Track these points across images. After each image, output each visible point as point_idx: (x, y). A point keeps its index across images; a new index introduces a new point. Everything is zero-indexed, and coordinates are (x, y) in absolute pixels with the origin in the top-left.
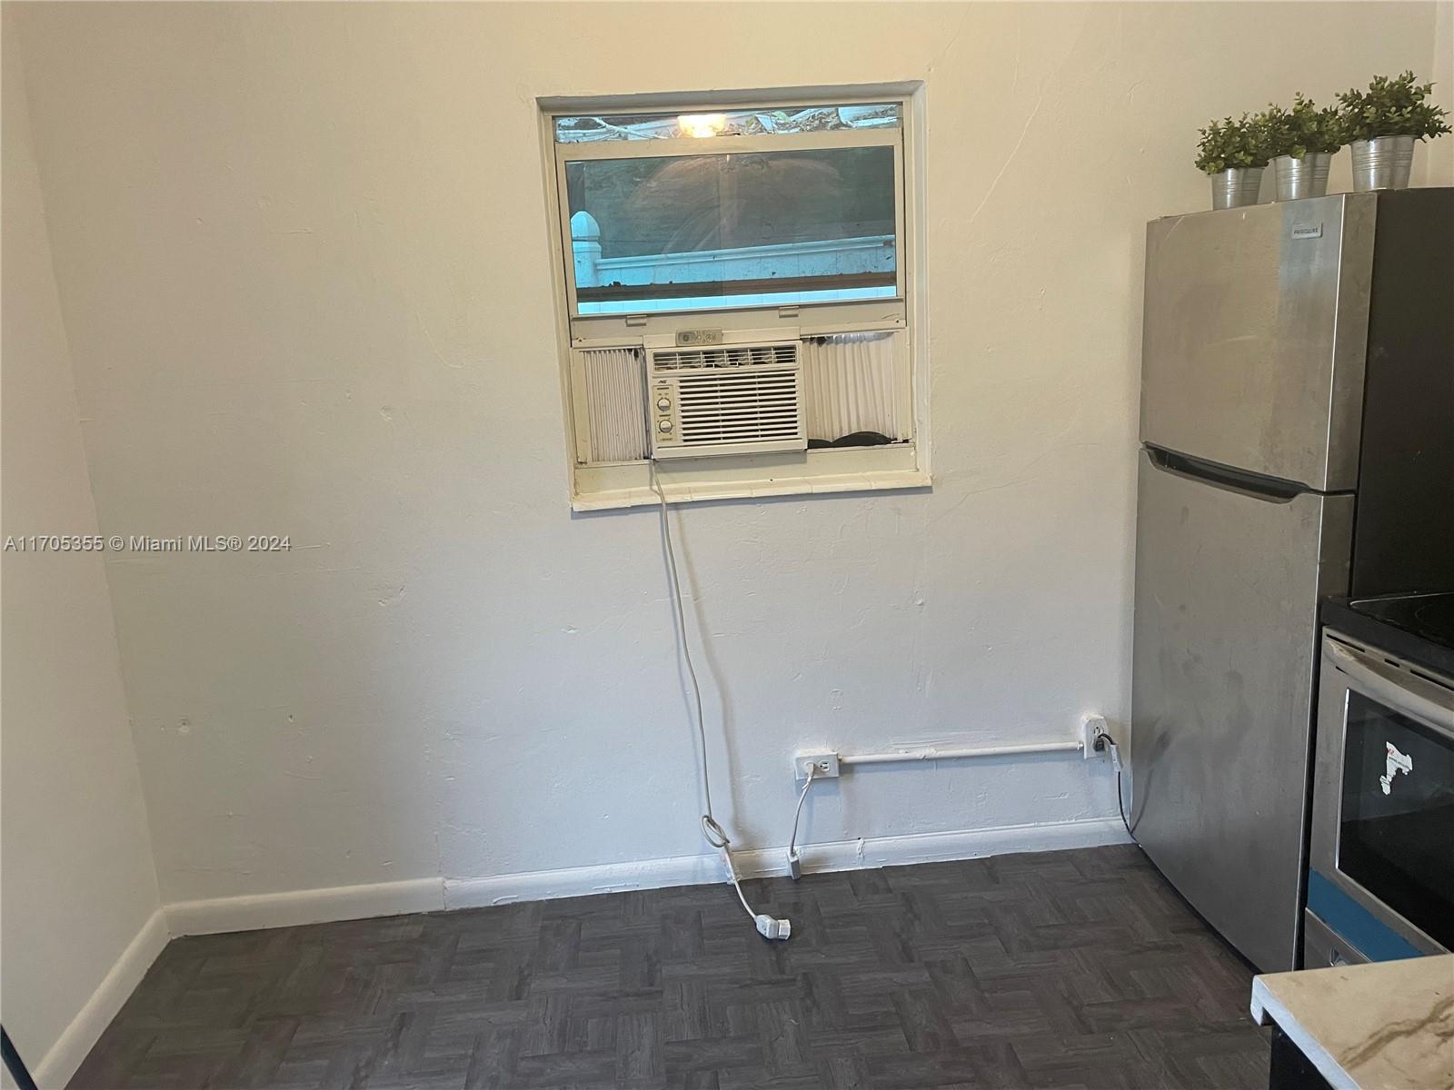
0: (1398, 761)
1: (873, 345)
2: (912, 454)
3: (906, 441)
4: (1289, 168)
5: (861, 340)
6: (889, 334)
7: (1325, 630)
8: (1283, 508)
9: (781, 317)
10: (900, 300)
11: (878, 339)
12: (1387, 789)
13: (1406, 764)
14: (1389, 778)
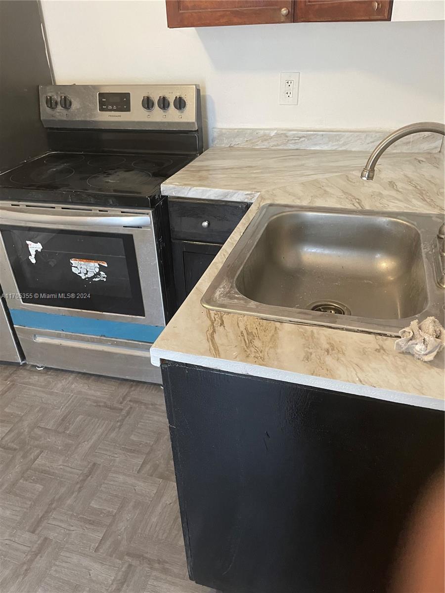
0: (34, 247)
12: (34, 261)
13: (39, 247)
14: (33, 256)
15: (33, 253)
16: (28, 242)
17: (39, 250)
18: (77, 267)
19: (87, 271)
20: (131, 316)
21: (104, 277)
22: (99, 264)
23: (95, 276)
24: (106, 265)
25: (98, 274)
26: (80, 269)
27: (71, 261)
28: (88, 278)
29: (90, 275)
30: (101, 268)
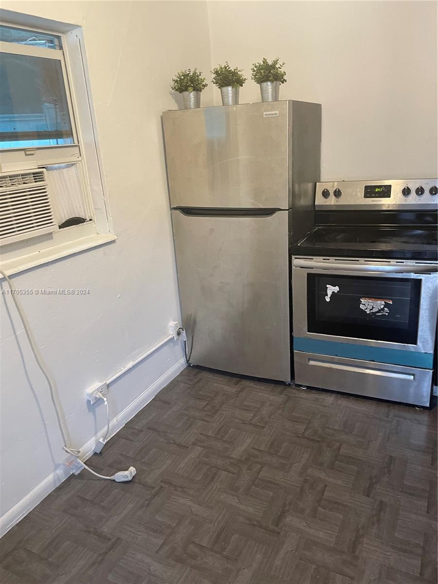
0: (331, 289)
1: (65, 170)
2: (95, 226)
3: (91, 220)
4: (228, 93)
5: (59, 168)
6: (73, 165)
7: (293, 257)
8: (269, 218)
9: (26, 155)
10: (76, 146)
11: (67, 167)
12: (328, 299)
13: (336, 289)
14: (329, 296)
15: (329, 293)
16: (327, 286)
17: (336, 292)
18: (365, 305)
19: (373, 308)
20: (403, 344)
21: (387, 312)
22: (385, 302)
23: (379, 311)
24: (391, 303)
25: (383, 309)
26: (367, 306)
27: (361, 300)
28: (372, 313)
29: (374, 310)
30: (386, 305)
